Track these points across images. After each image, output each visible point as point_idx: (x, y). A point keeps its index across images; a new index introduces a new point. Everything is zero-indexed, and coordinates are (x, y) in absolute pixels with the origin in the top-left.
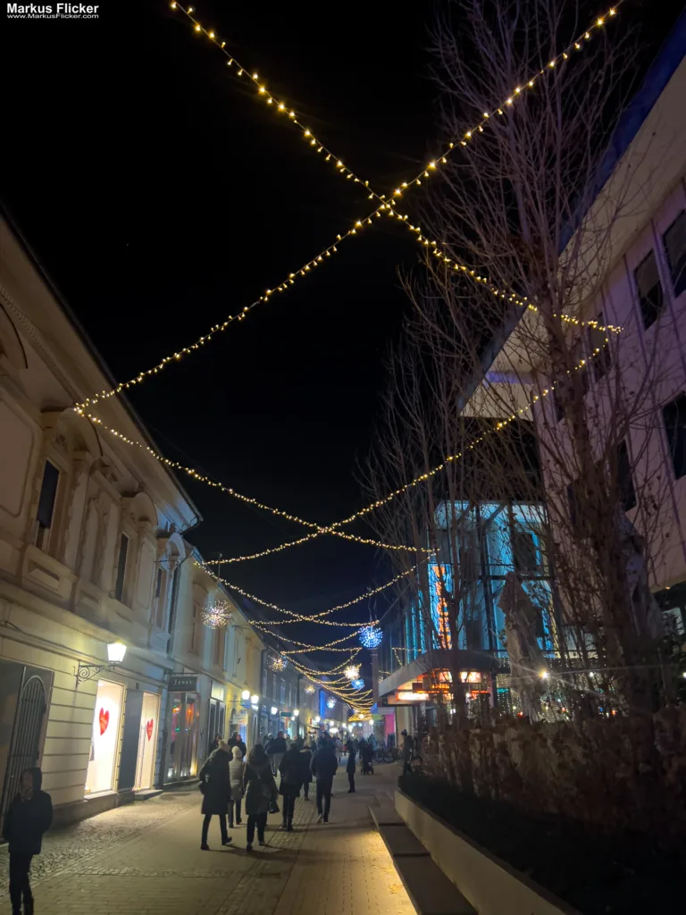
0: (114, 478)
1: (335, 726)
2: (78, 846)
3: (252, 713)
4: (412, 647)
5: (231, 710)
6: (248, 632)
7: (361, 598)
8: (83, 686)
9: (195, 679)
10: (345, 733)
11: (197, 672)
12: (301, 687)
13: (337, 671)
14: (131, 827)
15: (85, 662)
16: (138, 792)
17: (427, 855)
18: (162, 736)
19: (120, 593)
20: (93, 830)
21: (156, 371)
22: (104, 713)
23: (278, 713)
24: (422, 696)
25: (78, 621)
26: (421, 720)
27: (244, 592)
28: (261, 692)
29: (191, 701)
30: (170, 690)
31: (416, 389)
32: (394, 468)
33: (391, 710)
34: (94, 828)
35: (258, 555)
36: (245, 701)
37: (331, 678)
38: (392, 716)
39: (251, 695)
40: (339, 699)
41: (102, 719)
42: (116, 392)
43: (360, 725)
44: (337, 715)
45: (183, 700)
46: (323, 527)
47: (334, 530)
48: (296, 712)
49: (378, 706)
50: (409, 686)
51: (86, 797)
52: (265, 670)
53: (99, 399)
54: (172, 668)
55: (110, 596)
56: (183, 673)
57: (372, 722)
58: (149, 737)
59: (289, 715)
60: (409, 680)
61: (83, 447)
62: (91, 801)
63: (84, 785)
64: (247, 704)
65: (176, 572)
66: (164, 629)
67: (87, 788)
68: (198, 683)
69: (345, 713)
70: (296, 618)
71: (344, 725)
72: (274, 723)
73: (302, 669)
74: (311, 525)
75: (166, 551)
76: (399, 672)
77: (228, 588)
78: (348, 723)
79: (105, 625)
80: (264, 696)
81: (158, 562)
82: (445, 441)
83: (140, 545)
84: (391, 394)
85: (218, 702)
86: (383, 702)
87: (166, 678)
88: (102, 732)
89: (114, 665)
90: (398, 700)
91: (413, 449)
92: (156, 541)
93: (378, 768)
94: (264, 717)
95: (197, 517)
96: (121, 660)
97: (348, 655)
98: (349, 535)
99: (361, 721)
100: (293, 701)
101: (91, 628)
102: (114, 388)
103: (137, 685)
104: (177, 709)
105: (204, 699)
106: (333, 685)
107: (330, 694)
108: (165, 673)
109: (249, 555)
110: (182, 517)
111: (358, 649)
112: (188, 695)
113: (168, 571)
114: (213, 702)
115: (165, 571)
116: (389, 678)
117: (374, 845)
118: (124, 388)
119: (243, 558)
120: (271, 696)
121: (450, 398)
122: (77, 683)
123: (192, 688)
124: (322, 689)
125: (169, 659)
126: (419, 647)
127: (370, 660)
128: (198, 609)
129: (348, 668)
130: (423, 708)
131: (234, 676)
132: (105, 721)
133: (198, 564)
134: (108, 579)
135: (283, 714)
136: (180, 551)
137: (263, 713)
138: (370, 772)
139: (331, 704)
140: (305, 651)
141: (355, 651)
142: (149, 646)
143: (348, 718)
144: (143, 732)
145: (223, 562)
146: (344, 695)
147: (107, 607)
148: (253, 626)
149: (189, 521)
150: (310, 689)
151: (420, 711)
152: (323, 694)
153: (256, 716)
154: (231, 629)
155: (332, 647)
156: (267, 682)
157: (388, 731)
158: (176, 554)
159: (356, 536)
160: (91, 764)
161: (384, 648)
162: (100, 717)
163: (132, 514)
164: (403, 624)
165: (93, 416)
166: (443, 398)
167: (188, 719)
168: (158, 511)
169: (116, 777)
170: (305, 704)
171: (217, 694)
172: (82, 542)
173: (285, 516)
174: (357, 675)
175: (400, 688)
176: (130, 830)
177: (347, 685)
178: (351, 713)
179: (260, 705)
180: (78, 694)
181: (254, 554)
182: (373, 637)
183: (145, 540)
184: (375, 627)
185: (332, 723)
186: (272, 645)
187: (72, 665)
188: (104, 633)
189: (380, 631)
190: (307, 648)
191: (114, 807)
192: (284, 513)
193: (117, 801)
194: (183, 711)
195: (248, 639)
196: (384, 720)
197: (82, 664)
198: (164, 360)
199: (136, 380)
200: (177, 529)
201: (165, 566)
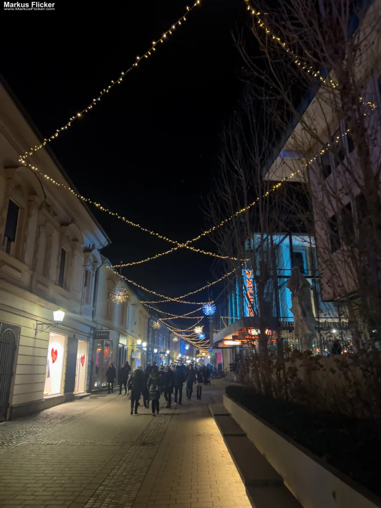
0: (55, 214)
1: (189, 359)
2: (36, 426)
3: (143, 352)
4: (232, 316)
5: (131, 350)
6: (140, 308)
7: (204, 288)
8: (39, 335)
9: (109, 332)
10: (195, 363)
11: (110, 329)
12: (170, 338)
13: (190, 330)
14: (70, 414)
15: (40, 321)
16: (76, 394)
17: (244, 435)
18: (90, 364)
19: (62, 282)
20: (47, 417)
21: (66, 127)
22: (54, 351)
23: (158, 352)
24: (237, 343)
25: (34, 297)
26: (236, 355)
27: (136, 284)
28: (148, 341)
29: (107, 345)
30: (94, 339)
31: (240, 152)
32: (225, 201)
33: (220, 350)
34: (48, 415)
35: (142, 261)
36: (139, 345)
37: (187, 333)
38: (220, 354)
39: (142, 342)
40: (191, 345)
41: (53, 354)
42: (43, 145)
43: (203, 359)
44: (190, 353)
45: (102, 344)
46: (181, 243)
47: (187, 245)
48: (168, 352)
49: (213, 348)
50: (230, 337)
51: (44, 398)
52: (150, 329)
53: (34, 152)
54: (95, 326)
55: (56, 284)
56: (102, 329)
57: (209, 357)
58: (83, 365)
59: (164, 353)
60: (230, 334)
61: (33, 193)
62: (47, 400)
63: (43, 391)
64: (140, 347)
65: (96, 272)
66: (90, 304)
67: (45, 393)
68: (110, 334)
69: (195, 352)
70: (166, 299)
71: (194, 359)
72: (156, 357)
73: (171, 328)
74: (174, 242)
75: (90, 260)
76: (224, 330)
77: (126, 281)
78: (196, 358)
79: (53, 301)
80: (150, 343)
81: (85, 266)
82: (257, 184)
83: (73, 256)
84: (224, 155)
85: (123, 346)
86: (216, 346)
87: (92, 332)
88: (53, 362)
89: (58, 323)
90: (224, 345)
91: (237, 189)
92: (83, 254)
93: (213, 382)
94: (150, 354)
95: (108, 241)
96: (62, 320)
97: (196, 320)
98: (197, 249)
99: (204, 357)
100: (166, 345)
101: (43, 302)
102: (42, 142)
103: (74, 336)
104: (99, 349)
105: (115, 344)
106: (188, 337)
107: (187, 342)
108: (91, 329)
109: (137, 262)
110: (99, 240)
111: (202, 317)
112: (105, 341)
113: (91, 271)
114: (120, 346)
115: (90, 272)
116: (219, 333)
117: (211, 426)
118: (47, 142)
119: (134, 263)
120: (154, 343)
121: (261, 157)
122: (36, 334)
123: (107, 337)
124: (182, 339)
125: (94, 321)
126: (236, 316)
127: (209, 323)
128: (110, 293)
129: (196, 328)
130: (238, 349)
131: (133, 331)
132: (55, 356)
133: (109, 267)
134: (54, 274)
135: (161, 353)
136: (98, 261)
137: (149, 352)
138: (208, 384)
139: (187, 348)
140: (172, 318)
141: (200, 319)
142: (81, 314)
143: (196, 355)
144: (78, 362)
145: (123, 266)
146: (194, 343)
147: (53, 290)
148: (143, 304)
149: (103, 243)
150: (176, 339)
151: (236, 351)
152: (182, 342)
153: (145, 353)
154: (130, 306)
155: (187, 316)
156: (151, 335)
157: (218, 362)
158: (96, 262)
159: (201, 250)
160: (47, 380)
161: (216, 316)
162: (52, 353)
163: (68, 237)
164: (227, 303)
165: (32, 165)
166: (257, 157)
167: (106, 355)
168: (84, 236)
169: (63, 386)
170: (173, 348)
171: (123, 341)
172: (36, 251)
173: (158, 236)
174: (201, 331)
175: (225, 338)
176: (69, 416)
177: (196, 337)
178: (198, 352)
179: (148, 347)
180: (37, 340)
181: (141, 261)
182: (210, 309)
183: (76, 252)
184: (211, 305)
185: (188, 358)
186: (154, 315)
187: (32, 323)
188: (51, 305)
189: (214, 306)
190: (173, 317)
191: (62, 403)
192: (157, 234)
193: (64, 399)
194: (103, 350)
195: (140, 312)
196: (216, 356)
197: (38, 323)
198: (71, 119)
199: (55, 136)
200: (96, 248)
201: (90, 268)
